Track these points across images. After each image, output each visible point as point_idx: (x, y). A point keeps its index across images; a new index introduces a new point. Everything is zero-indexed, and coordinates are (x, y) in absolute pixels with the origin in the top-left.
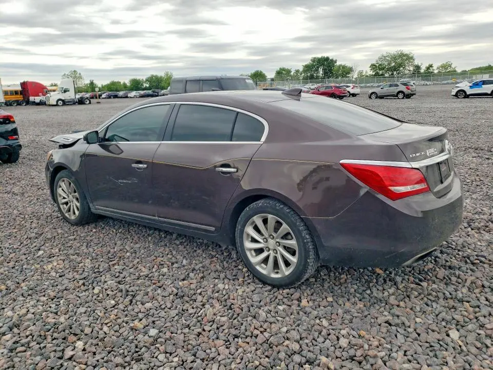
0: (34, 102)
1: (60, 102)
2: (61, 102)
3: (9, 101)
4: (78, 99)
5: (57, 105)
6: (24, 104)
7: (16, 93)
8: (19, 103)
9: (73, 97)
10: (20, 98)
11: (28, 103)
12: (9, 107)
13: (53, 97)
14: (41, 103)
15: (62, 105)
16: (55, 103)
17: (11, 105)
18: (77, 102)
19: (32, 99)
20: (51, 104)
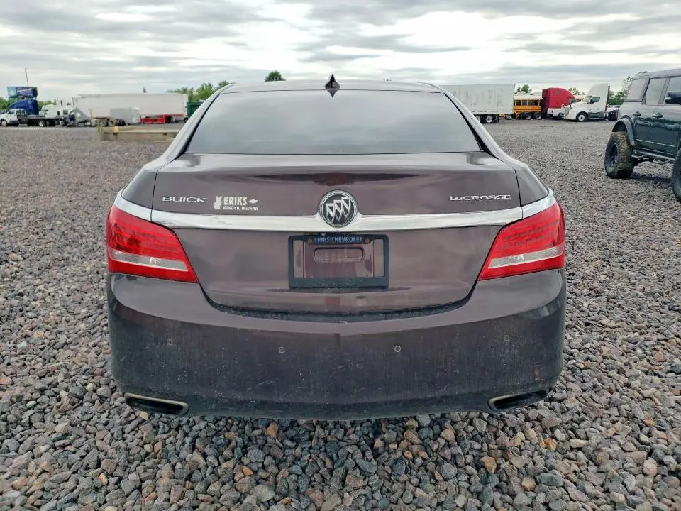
0: (552, 115)
1: (581, 116)
2: (583, 117)
3: (523, 113)
4: (610, 113)
5: (576, 121)
6: (540, 118)
7: (536, 102)
8: (533, 116)
9: (602, 109)
10: (537, 109)
11: (544, 115)
12: (522, 121)
13: (574, 110)
14: (559, 118)
15: (583, 121)
16: (574, 118)
17: (524, 118)
18: (606, 118)
19: (549, 111)
20: (569, 118)
